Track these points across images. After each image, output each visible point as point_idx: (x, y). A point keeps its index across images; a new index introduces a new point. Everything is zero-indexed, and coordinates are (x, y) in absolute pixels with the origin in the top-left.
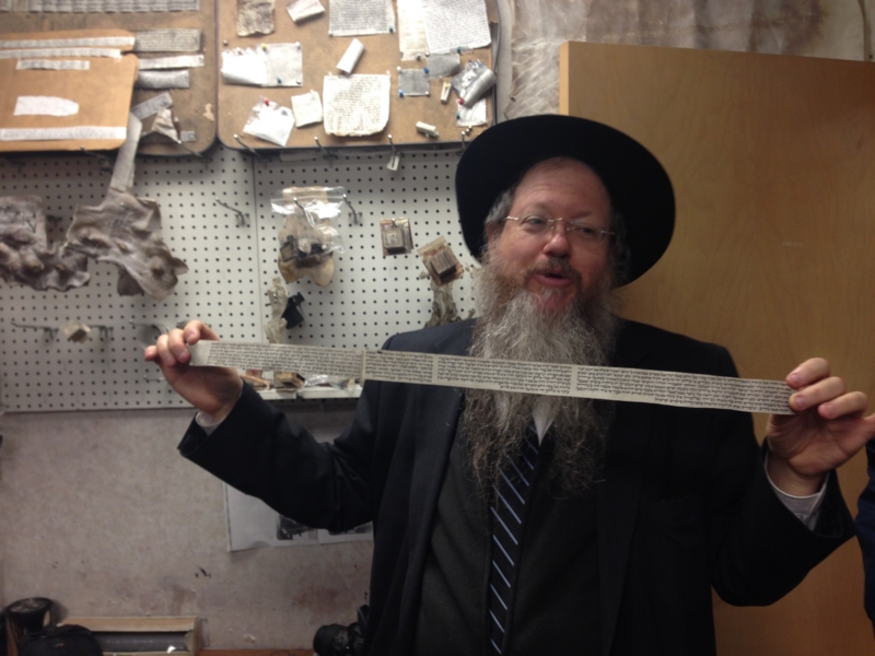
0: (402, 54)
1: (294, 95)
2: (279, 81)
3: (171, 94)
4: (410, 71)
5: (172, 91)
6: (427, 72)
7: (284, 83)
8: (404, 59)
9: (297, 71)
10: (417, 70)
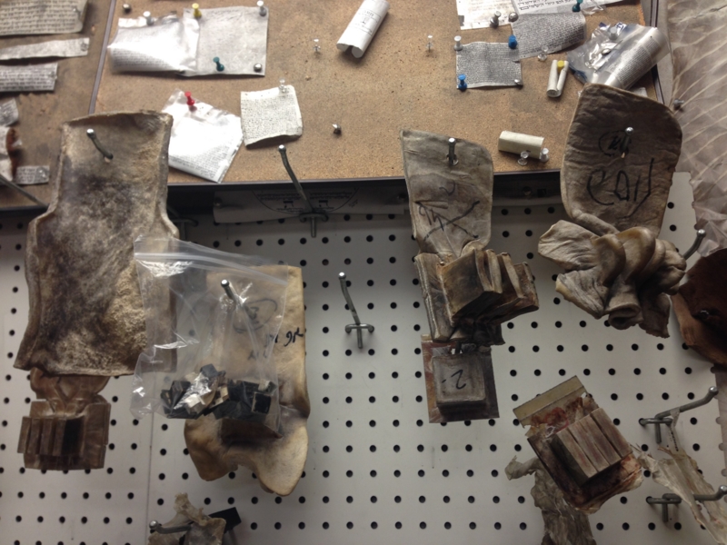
0: (462, 18)
1: (247, 89)
2: (220, 67)
3: (19, 103)
4: (480, 44)
5: (22, 97)
6: (513, 45)
7: (228, 70)
8: (466, 26)
9: (255, 50)
10: (494, 44)
